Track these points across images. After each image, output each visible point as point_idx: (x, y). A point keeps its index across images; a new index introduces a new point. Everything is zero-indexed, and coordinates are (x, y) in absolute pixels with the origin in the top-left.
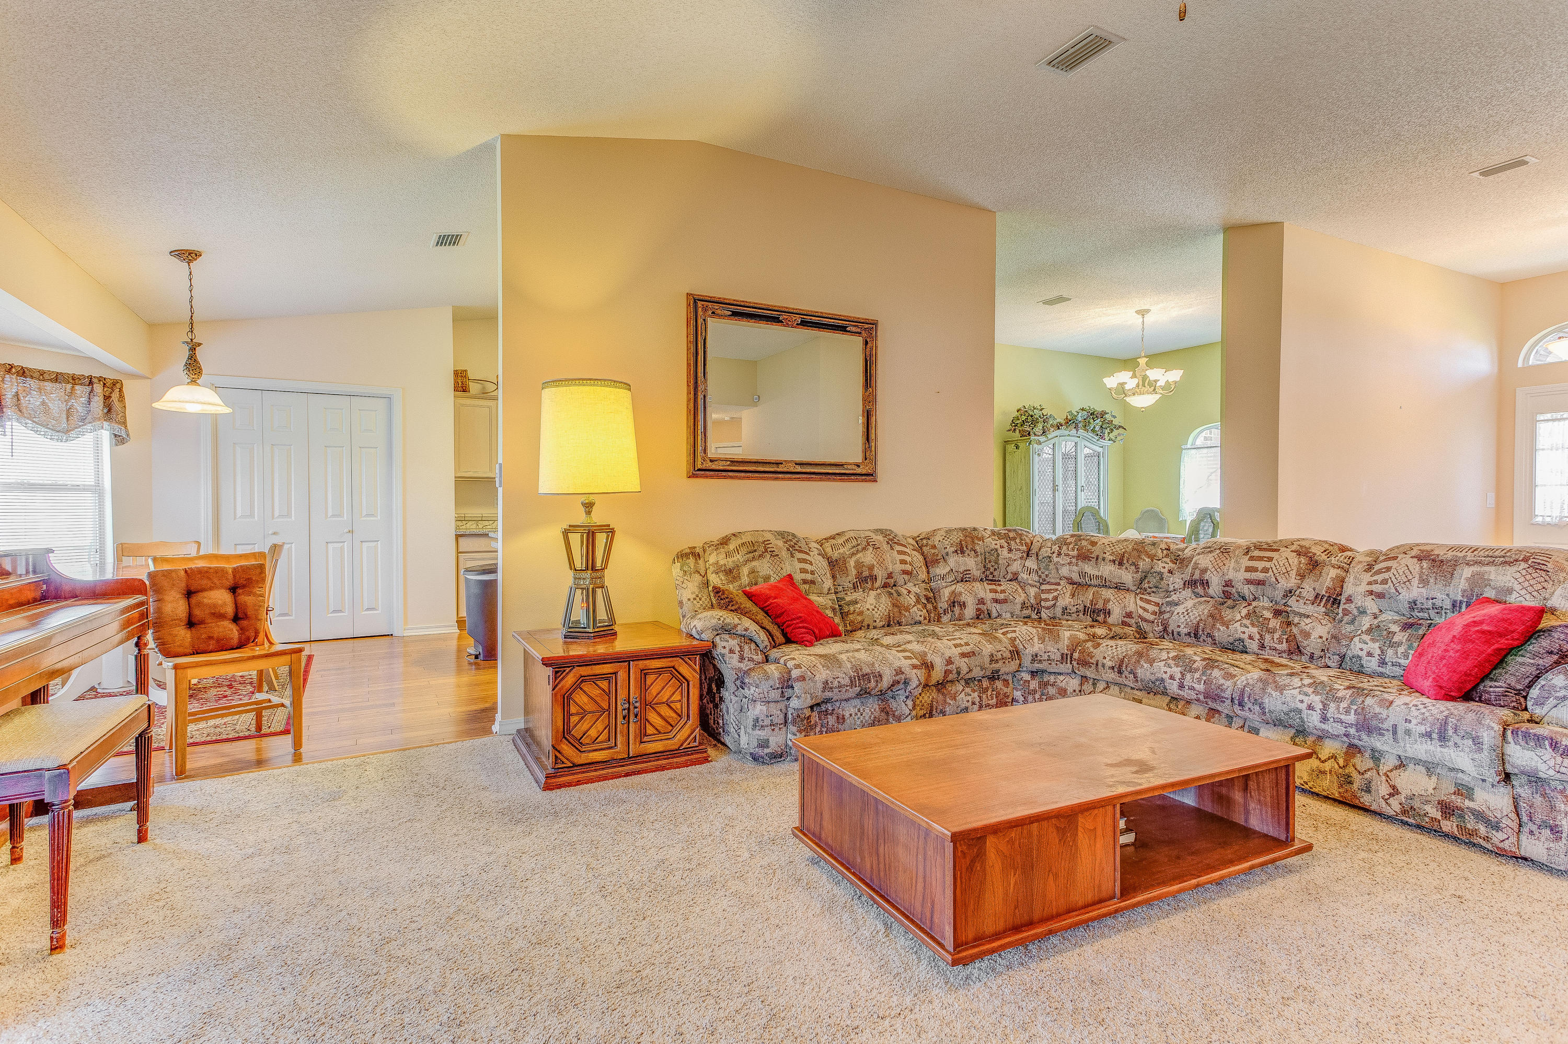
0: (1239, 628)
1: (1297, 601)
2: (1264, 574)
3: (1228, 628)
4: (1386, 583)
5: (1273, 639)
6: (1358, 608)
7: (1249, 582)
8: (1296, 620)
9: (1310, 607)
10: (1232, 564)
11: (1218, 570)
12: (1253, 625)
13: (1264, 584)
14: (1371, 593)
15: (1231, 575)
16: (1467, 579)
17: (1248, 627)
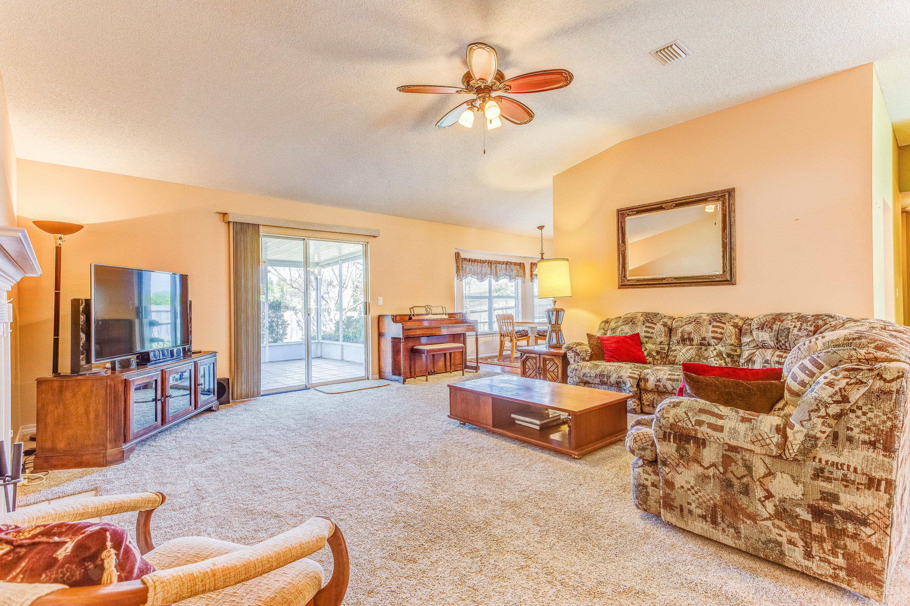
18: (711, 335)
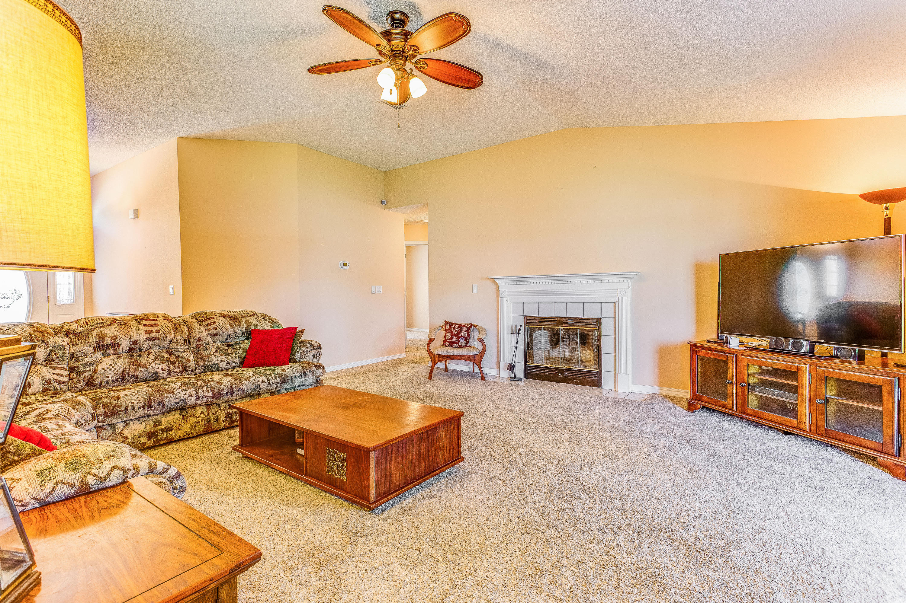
0: (154, 366)
1: (177, 345)
2: (158, 334)
3: (147, 368)
4: (217, 329)
5: (175, 367)
6: (205, 343)
7: (148, 339)
8: (180, 355)
9: (183, 347)
10: (135, 331)
11: (126, 335)
12: (163, 363)
13: (159, 339)
14: (209, 334)
15: (136, 337)
16: (245, 323)
17: (160, 365)
18: (144, 336)
